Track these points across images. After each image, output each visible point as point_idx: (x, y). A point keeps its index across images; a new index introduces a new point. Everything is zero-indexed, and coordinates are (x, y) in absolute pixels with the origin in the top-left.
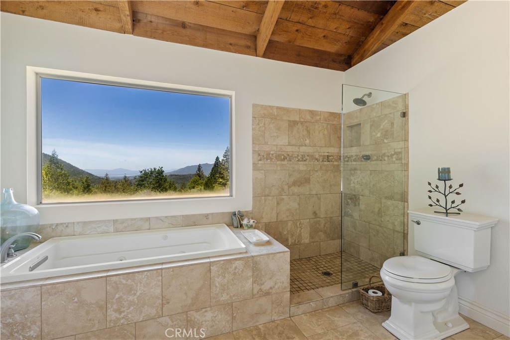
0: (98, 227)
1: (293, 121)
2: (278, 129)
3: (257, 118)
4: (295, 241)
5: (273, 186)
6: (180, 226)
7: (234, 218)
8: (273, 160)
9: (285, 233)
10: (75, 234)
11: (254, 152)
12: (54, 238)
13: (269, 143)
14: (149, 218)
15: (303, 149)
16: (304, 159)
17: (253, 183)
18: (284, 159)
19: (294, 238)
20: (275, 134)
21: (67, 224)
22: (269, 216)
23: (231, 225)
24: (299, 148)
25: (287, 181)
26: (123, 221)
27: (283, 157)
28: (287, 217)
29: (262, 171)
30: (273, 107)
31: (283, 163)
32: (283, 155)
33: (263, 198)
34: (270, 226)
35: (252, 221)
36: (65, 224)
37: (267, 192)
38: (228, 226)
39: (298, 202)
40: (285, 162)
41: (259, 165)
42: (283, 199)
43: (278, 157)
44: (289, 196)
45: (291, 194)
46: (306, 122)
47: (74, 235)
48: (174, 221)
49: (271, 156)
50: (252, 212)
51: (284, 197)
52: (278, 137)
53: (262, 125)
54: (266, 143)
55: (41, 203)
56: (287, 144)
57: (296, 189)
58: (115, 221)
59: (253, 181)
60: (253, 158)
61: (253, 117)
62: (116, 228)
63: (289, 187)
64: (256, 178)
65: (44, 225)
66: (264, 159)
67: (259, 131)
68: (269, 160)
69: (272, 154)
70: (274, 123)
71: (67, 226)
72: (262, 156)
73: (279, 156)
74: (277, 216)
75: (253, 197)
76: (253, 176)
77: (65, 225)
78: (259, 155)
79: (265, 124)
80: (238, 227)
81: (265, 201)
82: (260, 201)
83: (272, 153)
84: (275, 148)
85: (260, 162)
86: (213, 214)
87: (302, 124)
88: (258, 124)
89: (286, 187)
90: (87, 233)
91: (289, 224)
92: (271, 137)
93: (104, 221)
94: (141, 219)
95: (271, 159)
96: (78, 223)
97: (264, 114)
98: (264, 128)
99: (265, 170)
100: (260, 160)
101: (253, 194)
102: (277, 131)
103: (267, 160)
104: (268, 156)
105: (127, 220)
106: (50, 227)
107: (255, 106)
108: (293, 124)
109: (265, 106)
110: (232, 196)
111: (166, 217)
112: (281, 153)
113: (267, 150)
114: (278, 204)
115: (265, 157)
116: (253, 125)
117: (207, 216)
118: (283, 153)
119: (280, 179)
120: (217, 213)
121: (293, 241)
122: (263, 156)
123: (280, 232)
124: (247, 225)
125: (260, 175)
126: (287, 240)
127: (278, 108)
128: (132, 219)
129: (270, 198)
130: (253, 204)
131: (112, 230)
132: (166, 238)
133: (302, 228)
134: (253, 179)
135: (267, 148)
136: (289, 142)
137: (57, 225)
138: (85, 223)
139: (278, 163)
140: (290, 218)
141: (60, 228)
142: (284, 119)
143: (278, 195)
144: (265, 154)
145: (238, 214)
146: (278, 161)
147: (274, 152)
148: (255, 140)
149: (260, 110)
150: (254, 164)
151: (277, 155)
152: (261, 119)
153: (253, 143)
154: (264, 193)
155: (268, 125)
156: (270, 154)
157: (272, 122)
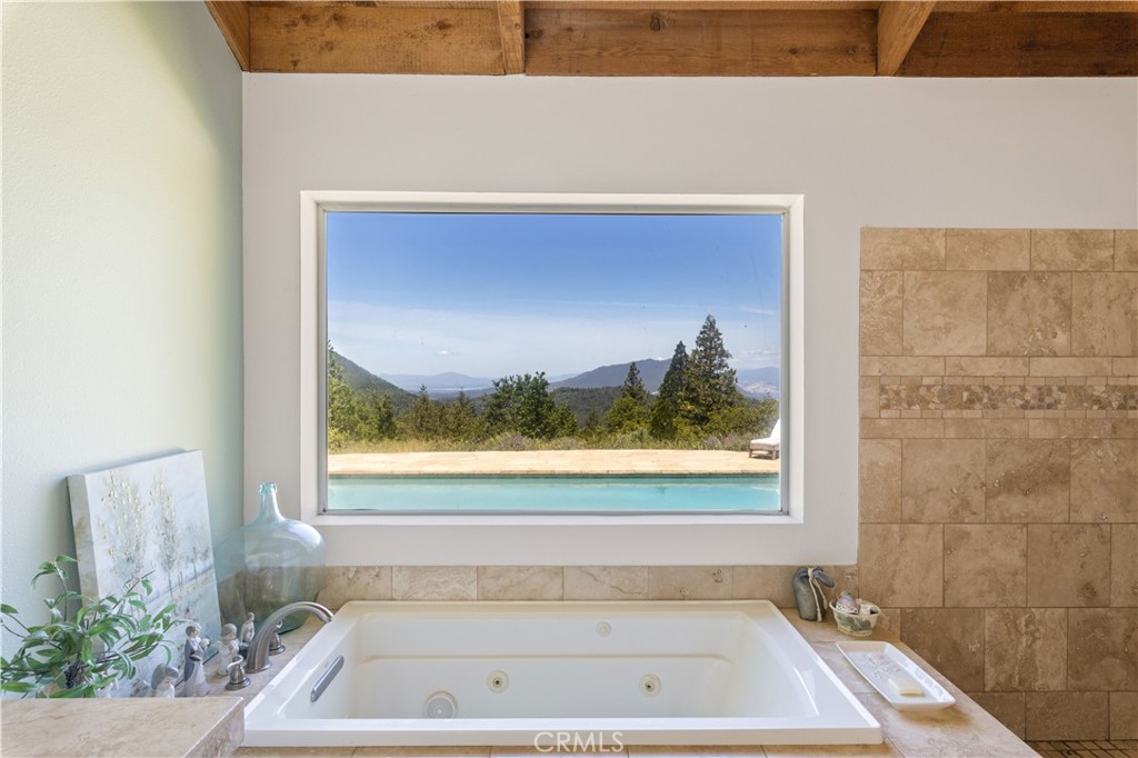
0: (443, 583)
1: (1006, 273)
2: (952, 302)
3: (876, 274)
4: (1011, 677)
5: (930, 490)
6: (640, 596)
7: (803, 589)
8: (931, 406)
9: (973, 648)
10: (394, 597)
11: (865, 380)
12: (351, 602)
13: (917, 352)
14: (562, 568)
15: (1043, 368)
16: (1048, 400)
17: (862, 480)
18: (971, 402)
19: (1006, 667)
20: (939, 321)
21: (377, 570)
22: (917, 587)
23: (790, 606)
24: (1028, 365)
25: (982, 476)
26: (500, 572)
27: (962, 395)
28: (981, 594)
29: (893, 443)
30: (932, 231)
31: (967, 414)
32: (968, 389)
33: (895, 527)
34: (918, 620)
35: (866, 608)
36: (373, 568)
37: (909, 507)
38: (779, 608)
39: (1023, 546)
40: (976, 412)
41: (883, 423)
42: (967, 534)
43: (950, 396)
44: (989, 527)
45: (996, 518)
46: (1055, 273)
47: (392, 600)
48: (626, 582)
49: (923, 391)
50: (856, 572)
51: (969, 528)
52: (948, 331)
53: (894, 293)
54: (906, 352)
55: (324, 511)
56: (983, 351)
57: (1014, 505)
58: (481, 571)
59: (861, 473)
60: (862, 400)
61: (862, 270)
62: (483, 588)
63: (990, 495)
64: (873, 464)
65: (332, 568)
66: (899, 402)
67: (884, 313)
68: (917, 407)
69: (929, 388)
70: (935, 284)
71: (377, 576)
72: (892, 395)
73: (951, 392)
74: (944, 590)
75: (861, 524)
76: (860, 456)
77: (374, 573)
78: (883, 390)
79: (902, 290)
80: (815, 619)
81: (902, 540)
82: (885, 538)
83: (926, 381)
84: (938, 367)
85: (885, 414)
86: (733, 567)
87: (1039, 279)
88: (881, 291)
89: (977, 497)
90: (419, 596)
91: (989, 619)
92: (927, 330)
93: (457, 569)
94: (543, 569)
95: (924, 402)
96: (401, 568)
97: (899, 256)
98: (900, 302)
99: (902, 440)
100: (887, 406)
101: (862, 515)
102: (946, 310)
103: (910, 404)
104: (914, 394)
105: (508, 569)
106: (344, 574)
107: (868, 234)
108: (1003, 283)
109: (906, 229)
110: (788, 514)
111: (604, 568)
112: (958, 381)
113: (910, 373)
114: (947, 549)
115: (903, 395)
116: (862, 295)
117: (716, 573)
118: (967, 382)
119: (958, 466)
120: (746, 567)
121: (1002, 679)
122: (897, 393)
123: (955, 642)
124: (850, 621)
125: (885, 455)
126: (980, 671)
127: (949, 233)
128: (520, 569)
129: (920, 529)
130: (860, 545)
131: (474, 594)
132: (606, 630)
133: (1035, 639)
134: (861, 467)
135: (908, 368)
136: (990, 346)
137: (358, 570)
138: (416, 571)
139: (949, 414)
140: (992, 599)
141: (365, 578)
142: (974, 267)
143: (948, 521)
144: (904, 387)
145: (813, 577)
146: (948, 408)
147: (934, 378)
148: (869, 343)
149: (886, 246)
150: (865, 419)
151: (946, 387)
152: (889, 274)
153: (863, 353)
154: (898, 513)
155: (914, 291)
156: (920, 386)
157: (930, 280)
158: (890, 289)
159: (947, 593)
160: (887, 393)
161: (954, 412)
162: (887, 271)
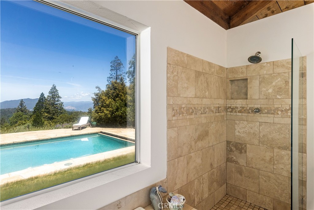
1: (198, 71)
2: (188, 79)
3: (171, 65)
5: (184, 144)
8: (184, 115)
9: (193, 194)
11: (169, 105)
13: (181, 96)
15: (206, 102)
16: (205, 111)
17: (168, 144)
18: (192, 113)
19: (199, 196)
20: (186, 85)
22: (181, 180)
24: (202, 100)
25: (194, 136)
27: (191, 111)
28: (194, 175)
29: (176, 129)
30: (184, 54)
31: (191, 117)
32: (191, 108)
33: (176, 160)
34: (182, 191)
35: (182, 199)
37: (179, 151)
38: (144, 208)
39: (201, 156)
40: (193, 116)
41: (173, 122)
42: (191, 157)
44: (195, 153)
45: (197, 150)
46: (206, 73)
50: (167, 181)
51: (192, 154)
52: (188, 89)
53: (175, 73)
54: (179, 96)
56: (194, 96)
57: (200, 144)
60: (167, 114)
61: (167, 63)
63: (196, 143)
64: (171, 138)
66: (177, 114)
67: (173, 81)
68: (181, 115)
69: (184, 108)
70: (185, 72)
72: (175, 110)
73: (188, 110)
74: (187, 177)
75: (168, 162)
76: (167, 135)
78: (173, 110)
79: (178, 73)
81: (178, 164)
82: (174, 165)
83: (183, 106)
84: (185, 101)
85: (174, 118)
87: (204, 75)
88: (173, 73)
89: (193, 143)
91: (196, 183)
92: (183, 88)
95: (183, 113)
97: (177, 60)
98: (177, 77)
99: (178, 127)
100: (174, 116)
101: (168, 158)
102: (187, 82)
103: (180, 114)
104: (181, 111)
107: (169, 50)
108: (198, 74)
109: (178, 51)
110: (140, 163)
112: (189, 106)
113: (179, 103)
114: (188, 163)
115: (178, 111)
116: (167, 73)
117: (118, 204)
118: (191, 106)
119: (189, 134)
121: (198, 200)
122: (177, 110)
123: (189, 194)
125: (174, 134)
126: (195, 200)
127: (188, 56)
129: (182, 158)
130: (167, 170)
133: (203, 184)
134: (168, 139)
135: (179, 101)
136: (196, 94)
139: (188, 117)
140: (196, 176)
142: (192, 68)
143: (188, 154)
144: (178, 108)
146: (188, 115)
147: (185, 105)
148: (170, 90)
149: (174, 56)
150: (169, 121)
151: (187, 108)
152: (175, 66)
153: (168, 95)
154: (177, 155)
155: (180, 74)
156: (182, 108)
157: (184, 71)
158: (175, 72)
159: (188, 178)
160: (174, 111)
161: (189, 116)
162: (174, 65)
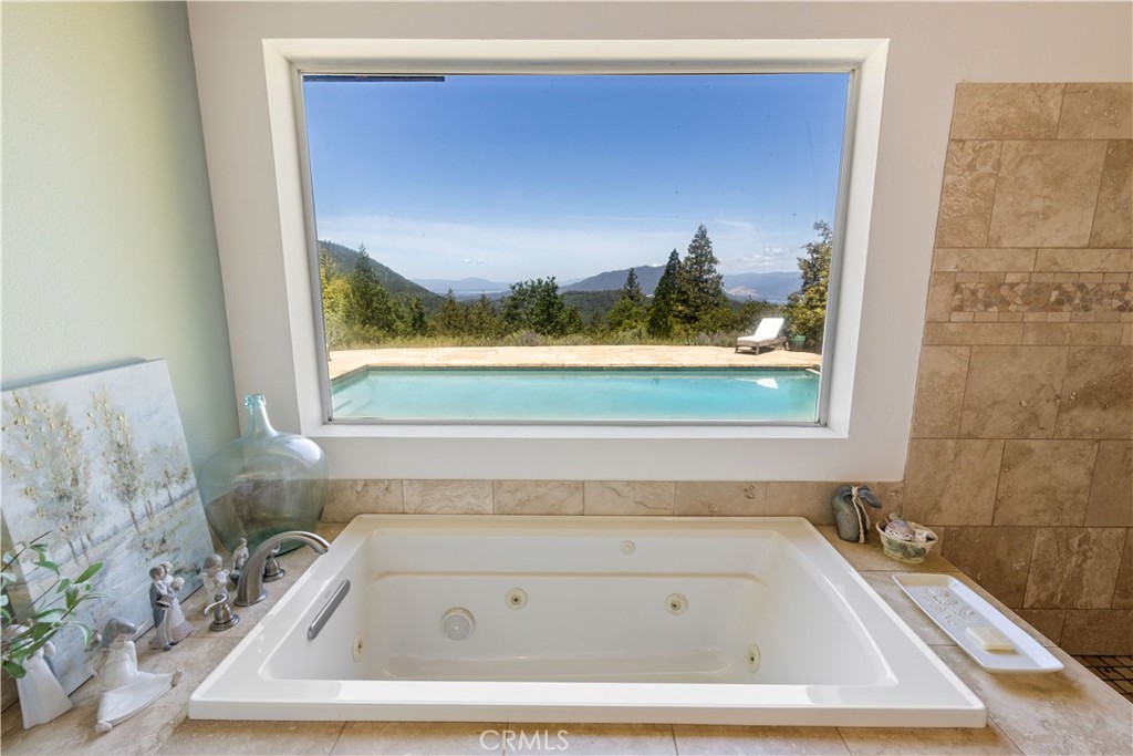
0: (456, 497)
2: (1057, 181)
3: (968, 144)
4: (1053, 595)
5: (995, 403)
6: (666, 512)
7: (845, 508)
8: (1012, 308)
9: (1017, 566)
10: (406, 510)
11: (938, 276)
12: (362, 516)
13: (1005, 243)
14: (583, 482)
17: (920, 393)
18: (1060, 302)
19: (1050, 585)
20: (1038, 205)
21: (387, 483)
22: (967, 504)
23: (828, 523)
25: (1058, 388)
26: (518, 486)
27: (1055, 296)
28: (1035, 513)
29: (963, 351)
30: (1048, 86)
31: (1052, 317)
32: (1058, 287)
33: (951, 443)
34: (962, 538)
35: (922, 534)
36: (382, 481)
37: (969, 421)
38: (814, 525)
39: (1091, 463)
40: (1064, 315)
41: (952, 327)
42: (1030, 451)
43: (1036, 296)
44: (1056, 443)
45: (1066, 434)
47: (404, 513)
48: (652, 497)
49: (1004, 291)
50: (901, 489)
51: (1033, 444)
52: (1046, 216)
53: (988, 169)
54: (992, 243)
55: (330, 420)
56: (1085, 242)
57: (1089, 419)
58: (496, 485)
59: (919, 383)
60: (930, 301)
61: (951, 140)
62: (499, 502)
63: (1063, 409)
64: (934, 374)
65: (336, 482)
66: (975, 303)
67: (971, 194)
68: (994, 309)
69: (1012, 286)
70: (1040, 157)
71: (387, 489)
72: (967, 294)
73: (1037, 292)
74: (995, 509)
75: (913, 439)
76: (921, 365)
77: (383, 486)
78: (957, 289)
79: (998, 165)
80: (857, 540)
81: (956, 456)
82: (938, 454)
83: (1010, 278)
84: (1026, 262)
85: (956, 317)
86: (768, 483)
88: (971, 167)
89: (1048, 411)
90: (432, 510)
91: (1039, 539)
92: (1022, 216)
93: (471, 483)
94: (562, 483)
95: (1004, 303)
96: (411, 481)
97: (1002, 121)
98: (992, 181)
99: (971, 346)
100: (960, 308)
101: (914, 429)
102: (1047, 191)
103: (987, 305)
104: (994, 293)
105: (525, 483)
106: (352, 487)
107: (965, 91)
108: (1127, 155)
109: (1014, 85)
110: (826, 425)
111: (628, 483)
112: (1043, 279)
113: (993, 268)
114: (1006, 466)
115: (980, 295)
116: (946, 171)
117: (748, 489)
118: (1059, 279)
120: (780, 483)
121: (1043, 596)
122: (974, 293)
123: (998, 562)
124: (903, 548)
125: (950, 364)
126: (1021, 590)
127: (1068, 90)
128: (538, 483)
129: (979, 445)
130: (909, 462)
131: (490, 508)
132: (630, 548)
133: (1086, 558)
134: (920, 377)
135: (992, 263)
136: (1095, 235)
137: (366, 483)
138: (427, 485)
139: (1032, 317)
140: (1045, 518)
141: (373, 491)
142: (1092, 135)
143: (1011, 436)
144: (983, 285)
145: (858, 496)
146: (1032, 310)
147: (1021, 274)
148: (949, 232)
149: (986, 107)
150: (932, 324)
151: (1033, 286)
152: (985, 144)
153: (940, 244)
154: (956, 428)
155: (1013, 166)
156: (1001, 285)
157: (1034, 152)
158: (984, 164)
159: (998, 511)
160: (961, 293)
161: (1037, 314)
162: (982, 140)
